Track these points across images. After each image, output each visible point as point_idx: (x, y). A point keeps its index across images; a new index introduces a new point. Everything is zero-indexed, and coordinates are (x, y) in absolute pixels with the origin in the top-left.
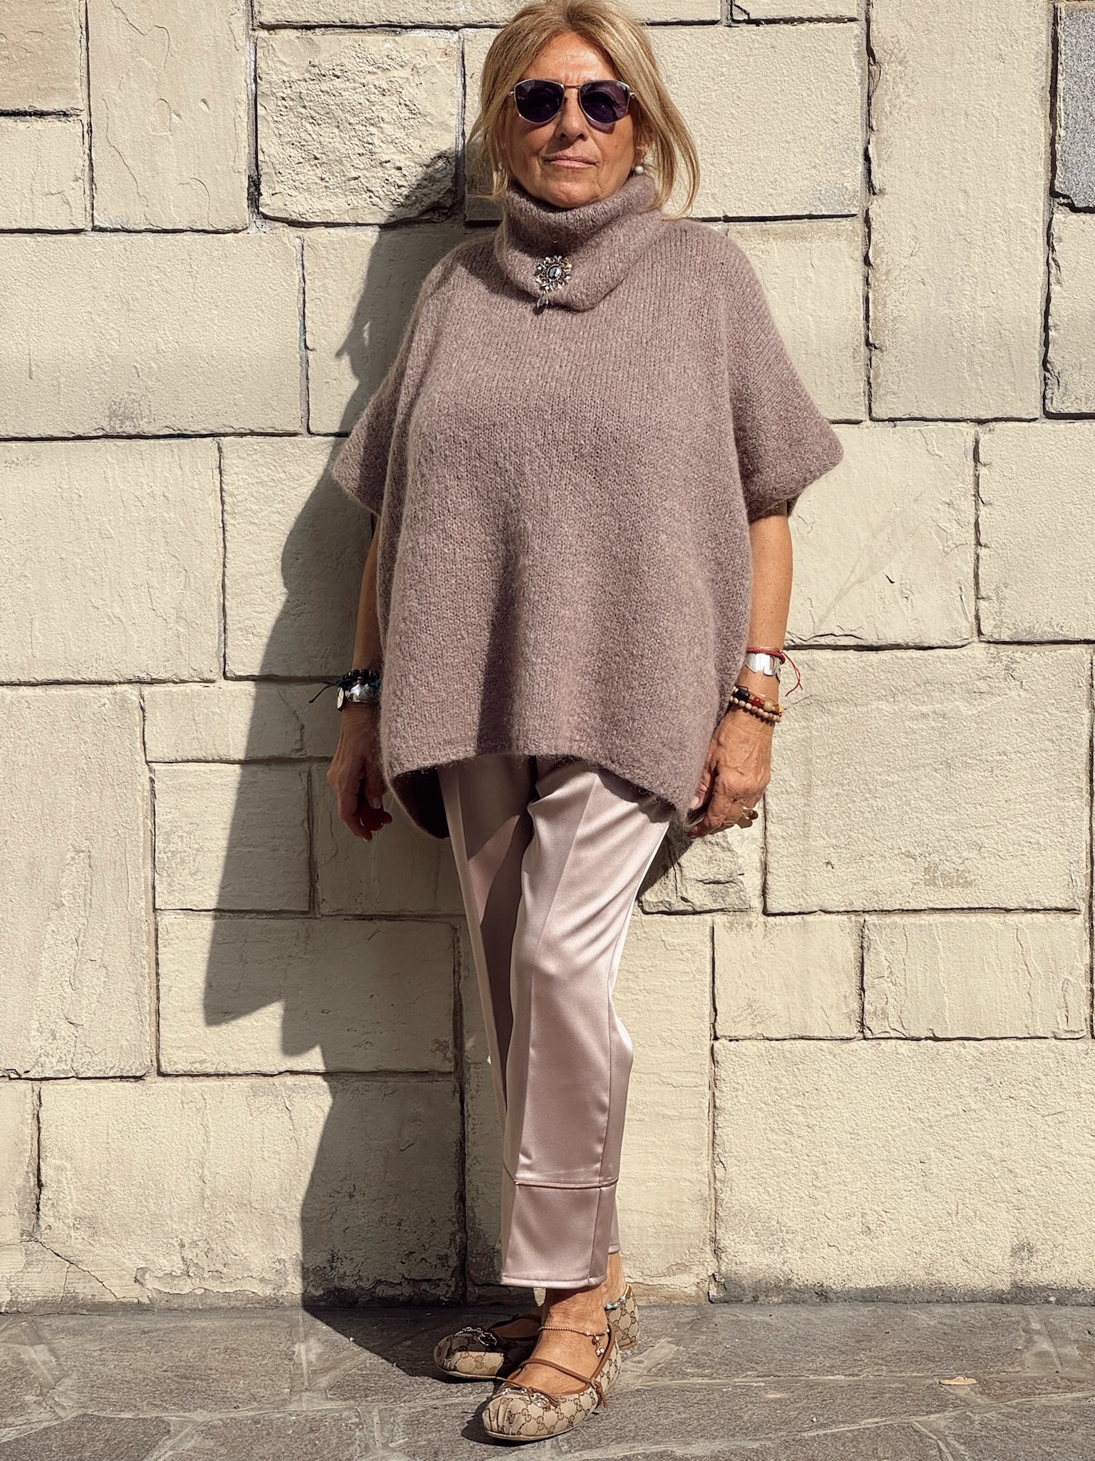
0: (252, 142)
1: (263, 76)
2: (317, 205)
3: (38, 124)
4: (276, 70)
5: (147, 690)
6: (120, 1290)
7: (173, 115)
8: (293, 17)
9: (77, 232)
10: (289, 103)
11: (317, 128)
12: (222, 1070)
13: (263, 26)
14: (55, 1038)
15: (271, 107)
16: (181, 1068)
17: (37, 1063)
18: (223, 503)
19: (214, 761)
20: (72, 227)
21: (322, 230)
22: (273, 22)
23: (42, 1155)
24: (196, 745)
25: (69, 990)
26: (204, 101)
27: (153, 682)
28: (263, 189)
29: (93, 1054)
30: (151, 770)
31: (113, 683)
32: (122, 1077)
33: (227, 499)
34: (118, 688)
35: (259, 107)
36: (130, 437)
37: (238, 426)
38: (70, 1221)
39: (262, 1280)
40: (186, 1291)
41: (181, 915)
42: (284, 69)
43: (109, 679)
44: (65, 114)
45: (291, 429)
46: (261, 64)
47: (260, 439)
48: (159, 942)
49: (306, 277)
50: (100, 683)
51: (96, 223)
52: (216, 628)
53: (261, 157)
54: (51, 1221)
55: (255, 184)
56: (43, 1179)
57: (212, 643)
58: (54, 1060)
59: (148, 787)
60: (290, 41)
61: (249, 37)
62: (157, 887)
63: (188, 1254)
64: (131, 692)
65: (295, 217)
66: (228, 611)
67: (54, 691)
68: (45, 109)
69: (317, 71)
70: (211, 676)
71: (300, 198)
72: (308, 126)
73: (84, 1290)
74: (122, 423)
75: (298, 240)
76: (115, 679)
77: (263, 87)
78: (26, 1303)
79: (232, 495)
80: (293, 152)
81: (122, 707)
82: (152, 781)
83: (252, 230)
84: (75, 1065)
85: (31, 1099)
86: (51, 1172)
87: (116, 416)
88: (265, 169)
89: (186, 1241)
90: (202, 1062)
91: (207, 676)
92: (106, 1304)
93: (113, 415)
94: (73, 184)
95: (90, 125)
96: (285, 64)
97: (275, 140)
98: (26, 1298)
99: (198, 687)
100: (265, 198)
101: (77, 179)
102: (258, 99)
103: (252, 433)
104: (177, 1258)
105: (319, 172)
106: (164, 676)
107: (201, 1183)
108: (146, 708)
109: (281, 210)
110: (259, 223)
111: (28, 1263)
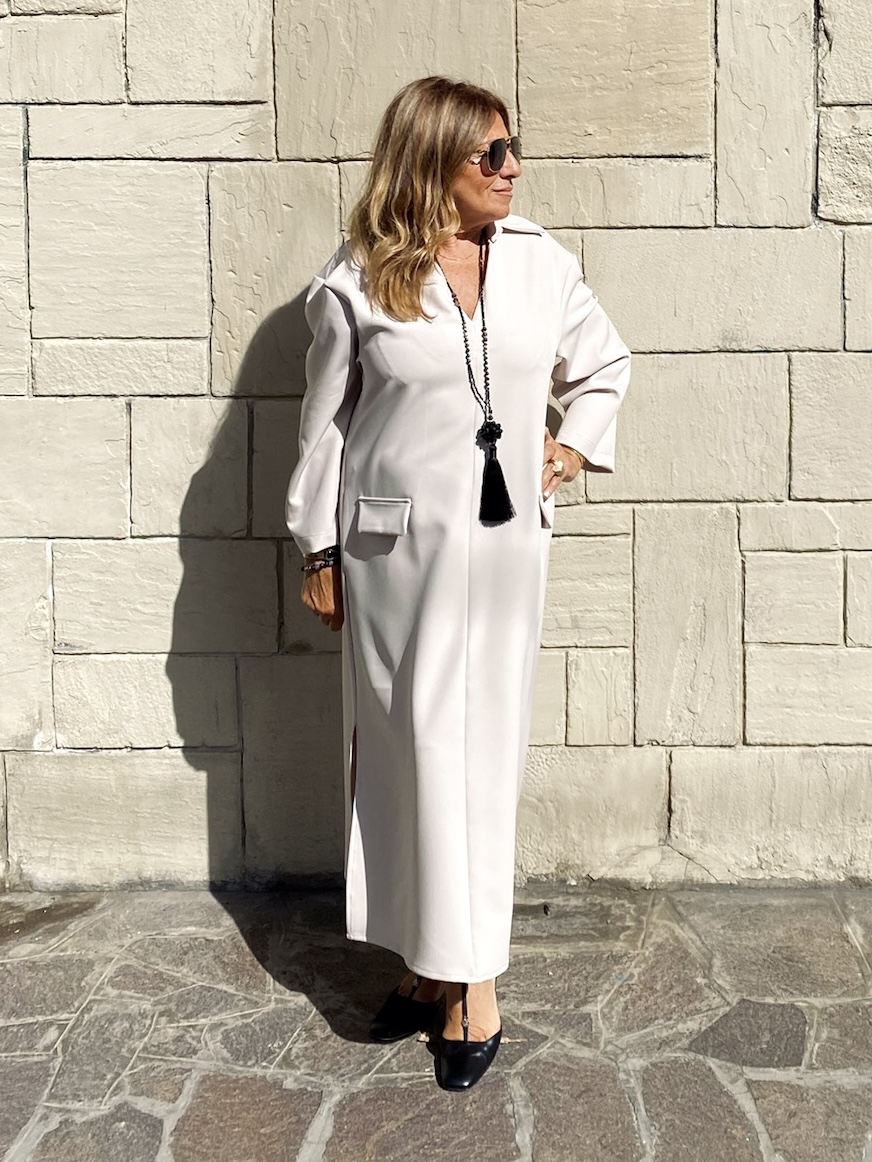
0: (815, 174)
1: (824, 135)
2: (854, 212)
3: (684, 163)
4: (832, 131)
5: (741, 506)
6: (719, 875)
7: (768, 159)
8: (843, 99)
9: (705, 228)
10: (839, 150)
11: (856, 166)
12: (784, 742)
13: (824, 105)
14: (680, 720)
15: (828, 152)
16: (758, 741)
17: (670, 736)
18: (790, 392)
19: (782, 551)
20: (703, 225)
21: (856, 226)
22: (831, 102)
23: (672, 792)
24: (771, 541)
25: (690, 691)
26: (787, 150)
27: (745, 501)
28: (820, 202)
29: (704, 731)
30: (743, 555)
31: (720, 502)
32: (721, 746)
33: (794, 390)
34: (724, 505)
35: (820, 153)
36: (734, 352)
37: (801, 346)
38: (689, 834)
39: (807, 871)
40: (760, 877)
41: (760, 647)
42: (837, 130)
43: (718, 499)
44: (701, 157)
45: (834, 348)
46: (823, 127)
47: (816, 354)
48: (747, 662)
49: (846, 256)
50: (712, 502)
51: (718, 223)
52: (786, 468)
53: (820, 182)
54: (678, 833)
55: (816, 199)
56: (673, 807)
57: (783, 478)
58: (680, 735)
59: (740, 565)
60: (841, 114)
61: (815, 110)
62: (746, 629)
63: (761, 855)
64: (732, 507)
65: (840, 219)
66: (793, 459)
67: (684, 506)
68: (689, 154)
69: (857, 131)
70: (781, 499)
71: (844, 207)
72: (851, 165)
73: (697, 875)
74: (730, 343)
75: (841, 233)
76: (722, 499)
77: (823, 141)
78: (662, 883)
79: (797, 388)
80: (840, 180)
81: (726, 517)
82: (743, 562)
83: (813, 227)
84: (693, 738)
85: (666, 757)
86: (677, 803)
87: (727, 339)
88: (822, 190)
89: (760, 847)
90: (772, 737)
91: (778, 498)
92: (711, 884)
93: (725, 338)
94: (705, 199)
95: (715, 163)
96: (837, 127)
97: (829, 172)
98: (662, 880)
99: (773, 505)
100: (822, 207)
101: (707, 196)
102: (820, 148)
103: (810, 350)
104: (755, 857)
105: (855, 191)
106: (751, 498)
107: (769, 812)
108: (741, 518)
109: (831, 215)
110: (817, 222)
111: (663, 859)
